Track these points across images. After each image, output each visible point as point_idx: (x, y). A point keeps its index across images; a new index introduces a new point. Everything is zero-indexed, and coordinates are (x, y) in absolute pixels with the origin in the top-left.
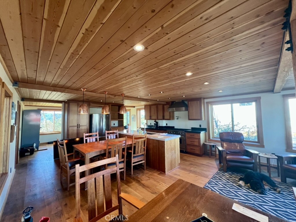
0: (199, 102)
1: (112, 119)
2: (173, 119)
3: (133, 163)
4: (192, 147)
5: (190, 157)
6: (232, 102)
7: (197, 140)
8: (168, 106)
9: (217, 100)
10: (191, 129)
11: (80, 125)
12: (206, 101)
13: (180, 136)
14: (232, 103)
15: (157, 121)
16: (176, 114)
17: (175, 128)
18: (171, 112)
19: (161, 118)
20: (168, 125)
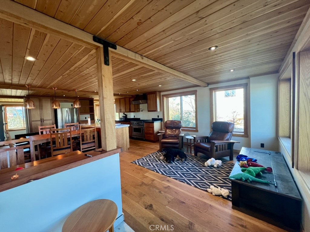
0: (155, 95)
1: (80, 113)
2: (139, 111)
3: (83, 149)
4: (148, 135)
5: (145, 143)
6: (181, 94)
7: (152, 129)
8: (133, 99)
9: (171, 93)
10: (151, 119)
11: (44, 119)
12: (162, 94)
13: (129, 125)
14: (181, 96)
15: (125, 113)
16: (141, 106)
17: (141, 119)
18: (136, 105)
19: (129, 111)
20: (135, 117)
